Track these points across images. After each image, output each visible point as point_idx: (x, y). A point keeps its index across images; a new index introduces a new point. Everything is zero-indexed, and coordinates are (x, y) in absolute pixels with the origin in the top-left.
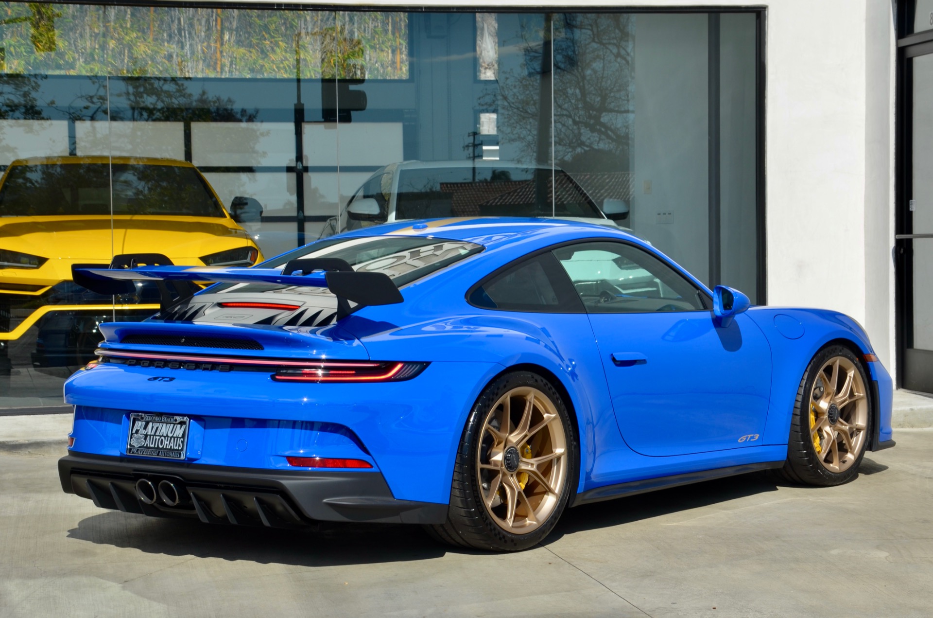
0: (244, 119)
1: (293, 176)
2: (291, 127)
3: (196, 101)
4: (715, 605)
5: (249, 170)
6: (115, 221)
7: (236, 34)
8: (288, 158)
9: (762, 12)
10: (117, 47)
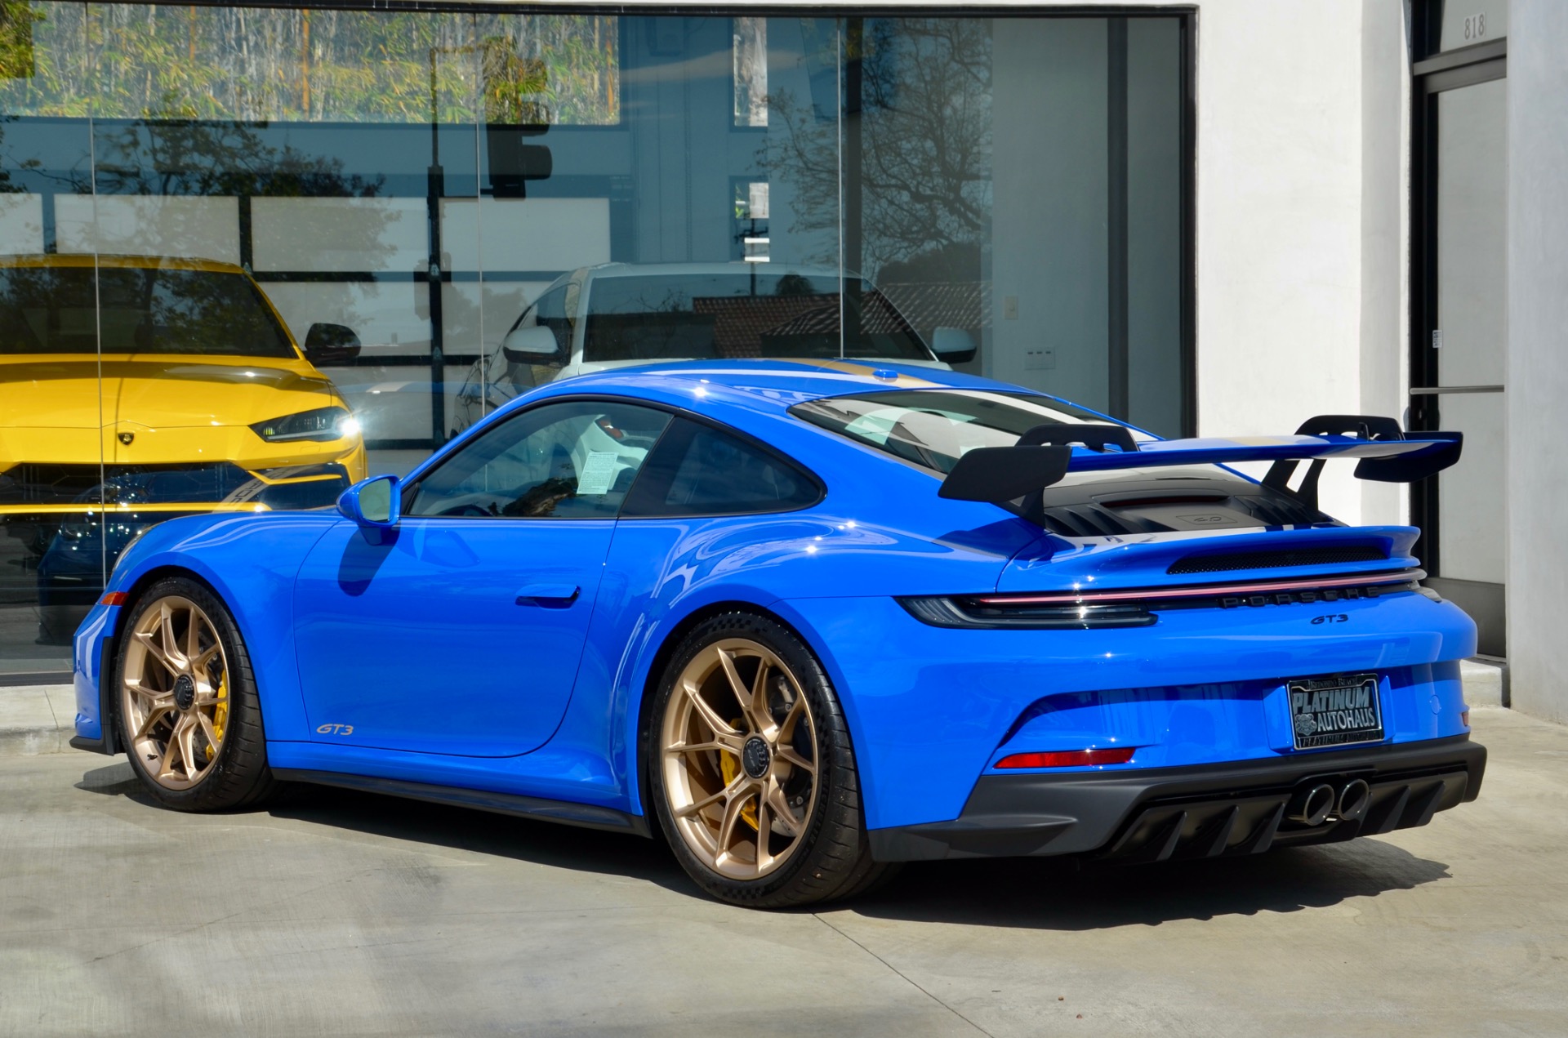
0: (358, 192)
1: (425, 287)
2: (420, 205)
3: (278, 164)
4: (1063, 994)
5: (366, 277)
6: (104, 364)
7: (335, 48)
8: (415, 258)
9: (1189, 16)
10: (133, 70)
